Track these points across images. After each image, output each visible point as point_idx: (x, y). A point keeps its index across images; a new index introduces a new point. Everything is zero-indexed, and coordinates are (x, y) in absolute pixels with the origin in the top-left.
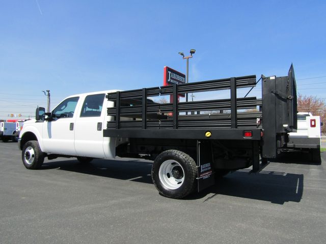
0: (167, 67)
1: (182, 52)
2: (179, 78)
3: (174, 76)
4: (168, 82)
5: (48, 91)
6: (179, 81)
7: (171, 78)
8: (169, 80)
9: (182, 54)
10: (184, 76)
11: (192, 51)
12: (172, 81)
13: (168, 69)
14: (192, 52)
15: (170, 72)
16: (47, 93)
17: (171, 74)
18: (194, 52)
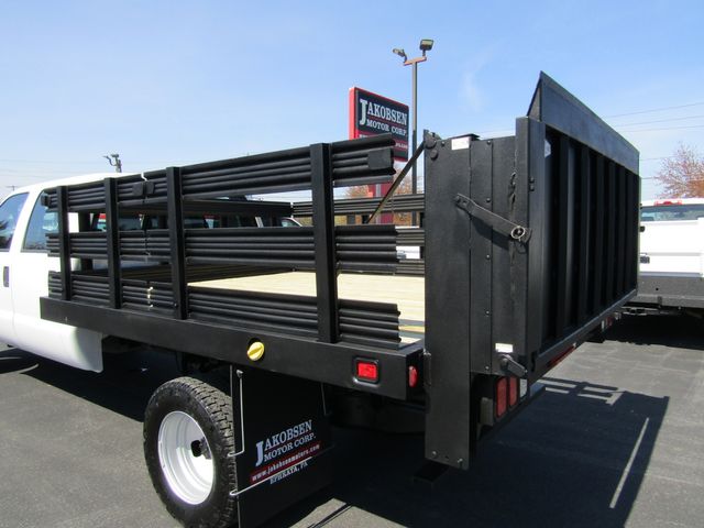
0: (356, 89)
1: (400, 48)
2: (389, 114)
3: (377, 110)
4: (360, 126)
5: (116, 156)
6: (391, 124)
7: (368, 117)
8: (362, 122)
9: (402, 54)
10: (404, 109)
11: (424, 43)
12: (370, 123)
13: (360, 94)
14: (425, 47)
15: (364, 102)
16: (113, 160)
17: (367, 106)
18: (429, 47)
